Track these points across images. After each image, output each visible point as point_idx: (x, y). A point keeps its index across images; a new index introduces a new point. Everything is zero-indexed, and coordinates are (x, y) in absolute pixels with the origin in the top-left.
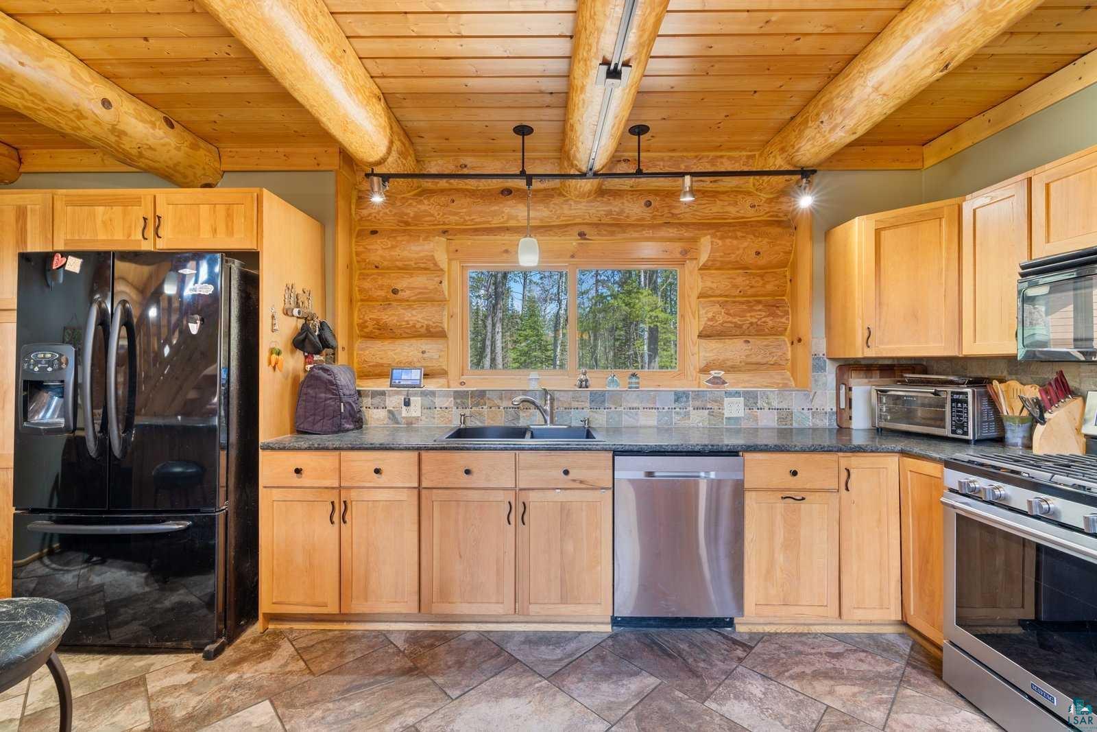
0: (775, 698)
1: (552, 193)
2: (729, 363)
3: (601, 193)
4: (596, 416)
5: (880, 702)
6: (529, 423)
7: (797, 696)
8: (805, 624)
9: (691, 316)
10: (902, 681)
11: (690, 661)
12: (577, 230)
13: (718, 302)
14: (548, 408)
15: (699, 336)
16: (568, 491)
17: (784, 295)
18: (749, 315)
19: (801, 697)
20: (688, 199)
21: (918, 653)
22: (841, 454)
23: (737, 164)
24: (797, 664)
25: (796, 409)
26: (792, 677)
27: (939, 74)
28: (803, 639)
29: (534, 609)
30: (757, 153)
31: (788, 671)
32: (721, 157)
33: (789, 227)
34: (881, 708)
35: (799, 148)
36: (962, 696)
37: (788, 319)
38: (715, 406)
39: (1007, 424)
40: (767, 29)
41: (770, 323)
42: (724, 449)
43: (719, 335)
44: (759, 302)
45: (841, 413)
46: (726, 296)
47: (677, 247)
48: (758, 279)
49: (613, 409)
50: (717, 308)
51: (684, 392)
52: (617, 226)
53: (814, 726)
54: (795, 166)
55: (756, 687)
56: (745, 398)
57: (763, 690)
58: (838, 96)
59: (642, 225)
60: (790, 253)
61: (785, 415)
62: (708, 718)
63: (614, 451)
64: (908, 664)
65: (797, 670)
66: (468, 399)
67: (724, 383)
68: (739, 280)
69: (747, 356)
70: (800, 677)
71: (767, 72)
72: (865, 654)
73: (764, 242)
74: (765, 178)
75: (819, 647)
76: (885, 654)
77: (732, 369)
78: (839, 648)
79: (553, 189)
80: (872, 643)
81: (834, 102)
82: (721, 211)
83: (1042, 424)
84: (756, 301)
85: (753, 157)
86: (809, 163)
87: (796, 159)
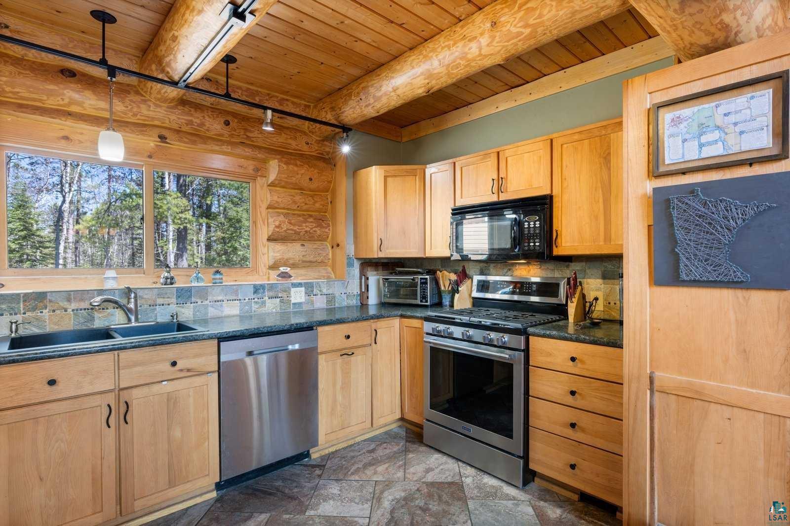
0: (347, 490)
1: (128, 88)
2: (291, 262)
3: (183, 102)
4: (183, 310)
5: (400, 467)
6: (107, 324)
7: (358, 483)
8: (352, 439)
9: (262, 223)
10: (406, 451)
11: (287, 491)
12: (157, 132)
13: (282, 213)
14: (132, 306)
15: (269, 240)
16: (175, 381)
17: (326, 212)
18: (304, 225)
19: (361, 482)
20: (269, 129)
21: (410, 433)
22: (372, 321)
23: (298, 109)
24: (353, 464)
25: (337, 294)
26: (353, 474)
27: (425, 94)
28: (353, 448)
29: (139, 505)
30: (312, 105)
31: (349, 471)
32: (287, 100)
33: (330, 163)
34: (401, 470)
35: (345, 111)
36: (432, 448)
37: (329, 230)
38: (284, 295)
39: (443, 294)
40: (341, 27)
41: (318, 232)
42: (305, 326)
43: (282, 239)
44: (311, 216)
45: (363, 295)
46: (288, 209)
47: (250, 165)
48: (310, 198)
49: (199, 303)
50: (282, 218)
51: (261, 285)
52: (197, 136)
53: (372, 495)
54: (340, 123)
55: (334, 489)
56: (305, 288)
57: (339, 488)
58: (372, 86)
59: (221, 140)
60: (330, 182)
61: (331, 298)
62: (311, 522)
63: (218, 338)
64: (407, 441)
65: (354, 468)
66: (19, 303)
67: (290, 276)
68: (297, 198)
69: (303, 256)
70: (357, 471)
71: (333, 53)
72: (385, 444)
73: (315, 172)
74: (318, 125)
75: (362, 450)
76: (395, 441)
77: (294, 266)
78: (372, 446)
79: (128, 85)
80: (387, 436)
81: (370, 89)
82: (285, 141)
83: (458, 293)
84: (308, 215)
85: (309, 106)
86: (348, 123)
87: (341, 118)
